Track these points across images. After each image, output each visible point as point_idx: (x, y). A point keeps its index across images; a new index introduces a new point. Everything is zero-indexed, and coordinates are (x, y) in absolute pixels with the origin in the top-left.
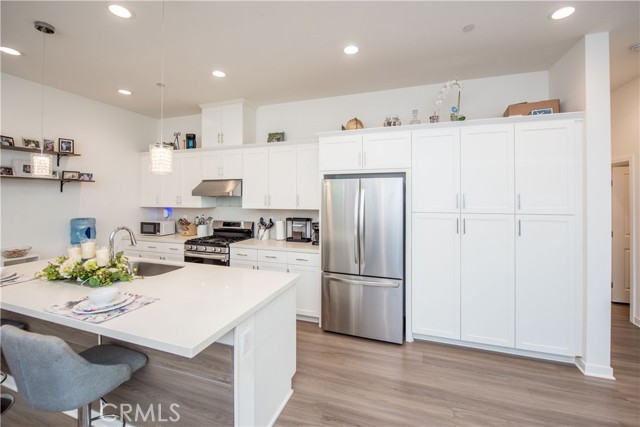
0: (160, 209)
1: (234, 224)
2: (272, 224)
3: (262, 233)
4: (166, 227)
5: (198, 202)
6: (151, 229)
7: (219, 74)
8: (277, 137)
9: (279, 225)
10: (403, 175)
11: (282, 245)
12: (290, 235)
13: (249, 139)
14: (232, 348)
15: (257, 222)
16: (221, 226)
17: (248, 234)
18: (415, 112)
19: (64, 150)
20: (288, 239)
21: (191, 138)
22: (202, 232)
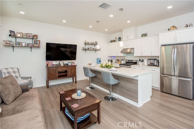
0: (112, 57)
1: (133, 61)
2: (143, 61)
3: (140, 63)
4: (114, 61)
5: (122, 55)
8: (145, 35)
9: (145, 61)
12: (149, 64)
14: (137, 80)
15: (138, 60)
16: (128, 61)
17: (135, 63)
19: (96, 44)
21: (120, 38)
22: (123, 62)
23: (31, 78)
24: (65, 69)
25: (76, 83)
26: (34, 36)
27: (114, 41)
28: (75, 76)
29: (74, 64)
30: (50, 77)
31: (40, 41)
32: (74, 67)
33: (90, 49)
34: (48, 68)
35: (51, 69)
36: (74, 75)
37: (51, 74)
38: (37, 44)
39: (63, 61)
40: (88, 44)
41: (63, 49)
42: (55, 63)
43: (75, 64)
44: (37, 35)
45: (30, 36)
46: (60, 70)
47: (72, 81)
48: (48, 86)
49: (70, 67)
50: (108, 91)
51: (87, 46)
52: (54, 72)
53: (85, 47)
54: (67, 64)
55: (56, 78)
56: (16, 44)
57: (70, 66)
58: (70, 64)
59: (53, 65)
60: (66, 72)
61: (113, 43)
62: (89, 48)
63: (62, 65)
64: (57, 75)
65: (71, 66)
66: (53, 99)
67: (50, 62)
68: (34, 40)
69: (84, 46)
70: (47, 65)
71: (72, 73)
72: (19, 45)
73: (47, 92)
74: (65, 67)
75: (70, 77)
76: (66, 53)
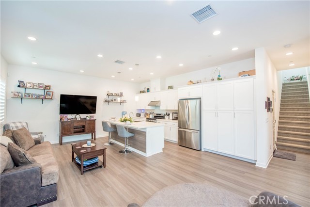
0: (141, 110)
1: (160, 114)
2: (169, 115)
3: (166, 117)
4: (143, 115)
5: (150, 108)
6: (139, 115)
7: (152, 74)
8: (171, 87)
9: (171, 115)
10: (200, 98)
11: (172, 120)
12: (174, 118)
13: (163, 89)
14: (146, 132)
15: (165, 114)
16: (155, 115)
17: (163, 117)
18: (205, 78)
19: (121, 95)
20: (173, 119)
21: (148, 89)
22: (151, 116)
23: (42, 133)
24: (82, 124)
25: (95, 139)
26: (46, 86)
27: (144, 92)
28: (95, 132)
29: (93, 119)
30: (63, 132)
31: (53, 92)
32: (93, 122)
33: (114, 101)
34: (62, 123)
35: (66, 124)
36: (92, 131)
37: (65, 130)
38: (50, 95)
39: (80, 115)
40: (112, 95)
41: (82, 100)
42: (70, 116)
43: (95, 119)
44: (50, 85)
45: (41, 87)
46: (75, 125)
47: (91, 138)
48: (61, 143)
49: (88, 122)
50: (123, 145)
51: (110, 98)
52: (69, 127)
53: (108, 99)
54: (85, 119)
55: (71, 134)
56: (25, 96)
57: (88, 120)
58: (88, 118)
59: (68, 119)
60: (83, 127)
61: (142, 94)
62: (112, 100)
63: (78, 119)
64: (73, 130)
65: (90, 120)
66: (66, 154)
67: (65, 115)
68: (46, 91)
69: (106, 97)
70: (61, 119)
71: (90, 128)
72: (29, 96)
73: (60, 148)
74: (81, 122)
75: (88, 133)
76: (86, 105)
